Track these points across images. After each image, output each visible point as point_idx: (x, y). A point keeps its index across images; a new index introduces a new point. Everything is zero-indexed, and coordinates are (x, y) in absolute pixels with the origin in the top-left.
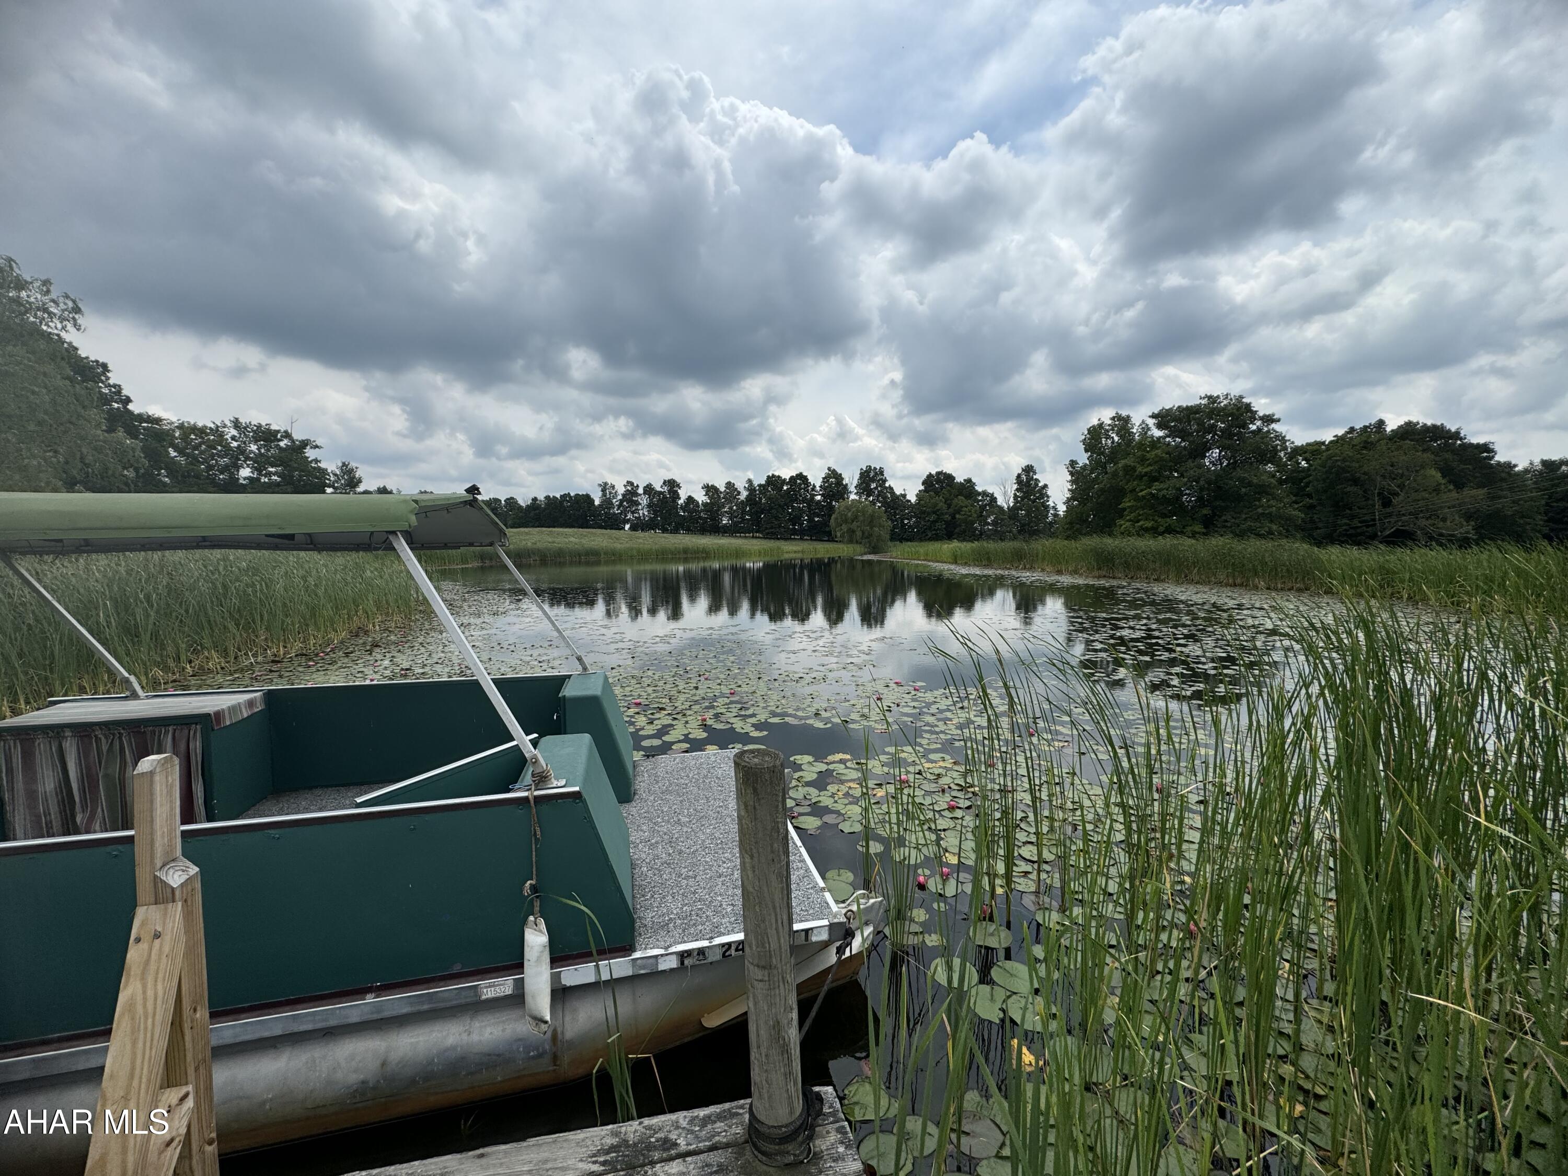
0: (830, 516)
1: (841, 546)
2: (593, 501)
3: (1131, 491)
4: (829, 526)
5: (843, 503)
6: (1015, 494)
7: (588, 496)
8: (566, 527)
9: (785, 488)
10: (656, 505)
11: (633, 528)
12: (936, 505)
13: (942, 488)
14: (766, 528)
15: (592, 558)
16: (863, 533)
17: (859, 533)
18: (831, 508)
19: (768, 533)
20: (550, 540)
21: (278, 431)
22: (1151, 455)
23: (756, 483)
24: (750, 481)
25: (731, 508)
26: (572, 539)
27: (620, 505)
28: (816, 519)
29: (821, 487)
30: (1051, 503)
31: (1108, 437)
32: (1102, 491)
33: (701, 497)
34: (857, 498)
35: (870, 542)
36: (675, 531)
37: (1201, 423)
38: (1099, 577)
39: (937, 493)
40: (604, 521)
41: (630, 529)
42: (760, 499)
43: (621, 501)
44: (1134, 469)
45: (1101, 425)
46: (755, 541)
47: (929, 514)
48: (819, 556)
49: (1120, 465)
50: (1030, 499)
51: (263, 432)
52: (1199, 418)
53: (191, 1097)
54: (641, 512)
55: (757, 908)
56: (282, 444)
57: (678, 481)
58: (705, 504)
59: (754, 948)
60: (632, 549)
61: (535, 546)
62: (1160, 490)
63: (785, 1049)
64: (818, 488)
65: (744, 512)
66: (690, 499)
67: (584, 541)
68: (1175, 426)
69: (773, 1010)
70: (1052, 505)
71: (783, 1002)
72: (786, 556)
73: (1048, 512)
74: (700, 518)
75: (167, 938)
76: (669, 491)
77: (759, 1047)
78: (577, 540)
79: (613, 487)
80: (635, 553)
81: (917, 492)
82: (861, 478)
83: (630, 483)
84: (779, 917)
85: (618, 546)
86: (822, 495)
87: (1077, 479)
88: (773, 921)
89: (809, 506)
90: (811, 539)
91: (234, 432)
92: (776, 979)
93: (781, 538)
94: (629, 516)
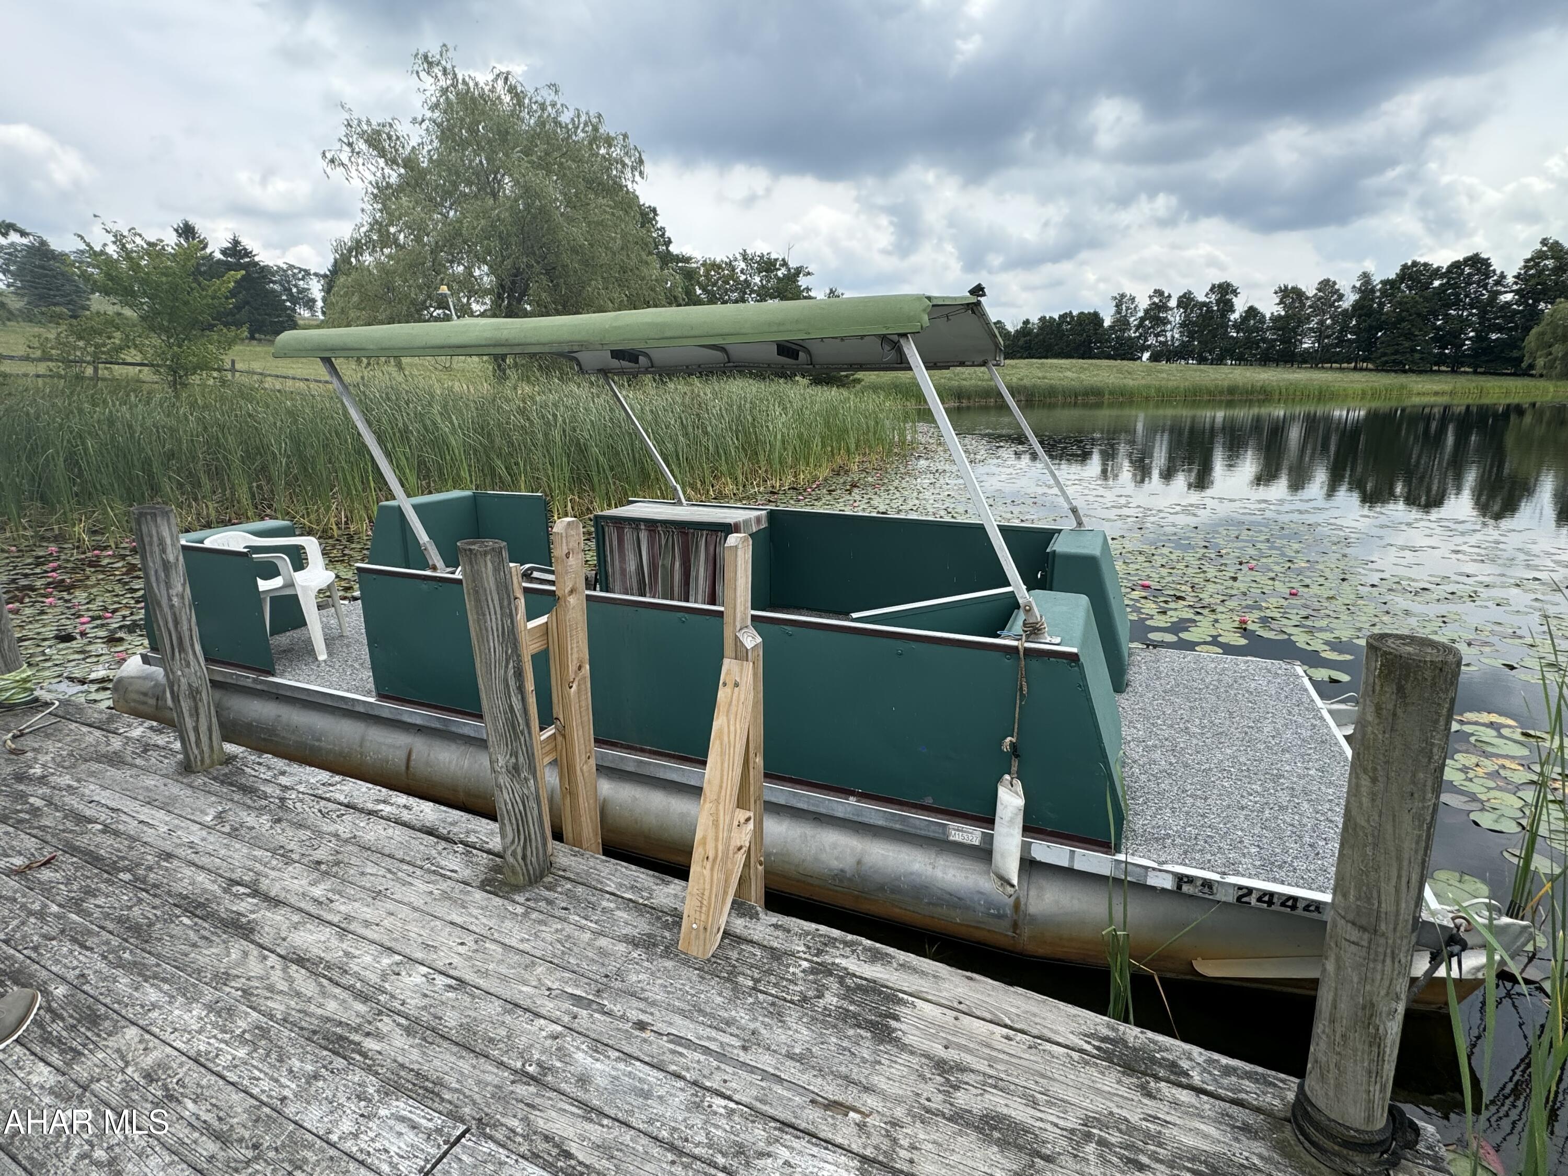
0: (1527, 330)
1: (1541, 383)
2: (1103, 321)
4: (1521, 349)
7: (1096, 315)
8: (1063, 358)
9: (1437, 283)
10: (1194, 324)
11: (1155, 358)
14: (1385, 354)
15: (1092, 399)
18: (1533, 316)
19: (1386, 362)
20: (1040, 375)
21: (776, 260)
23: (1377, 280)
24: (1366, 277)
25: (1322, 322)
26: (1069, 374)
27: (1141, 325)
28: (1494, 336)
29: (1518, 277)
33: (1270, 307)
36: (1219, 361)
40: (1114, 348)
41: (1150, 359)
42: (1382, 305)
43: (1142, 320)
46: (1357, 376)
48: (1486, 401)
51: (765, 263)
53: (752, 821)
54: (1169, 334)
55: (1369, 851)
56: (780, 274)
57: (1235, 284)
58: (1276, 319)
59: (1352, 898)
60: (1148, 387)
61: (1022, 383)
63: (1376, 1041)
64: (1510, 280)
65: (1345, 329)
66: (1252, 312)
67: (1083, 376)
69: (1368, 988)
71: (1386, 983)
72: (1416, 400)
74: (1264, 340)
75: (743, 687)
76: (1218, 302)
77: (1332, 1021)
78: (1075, 375)
79: (1133, 299)
80: (1153, 392)
83: (1158, 292)
84: (1404, 874)
85: (1130, 383)
86: (1518, 292)
88: (1394, 874)
89: (1482, 315)
90: (1475, 372)
91: (742, 265)
92: (1381, 950)
93: (1411, 371)
94: (1151, 340)
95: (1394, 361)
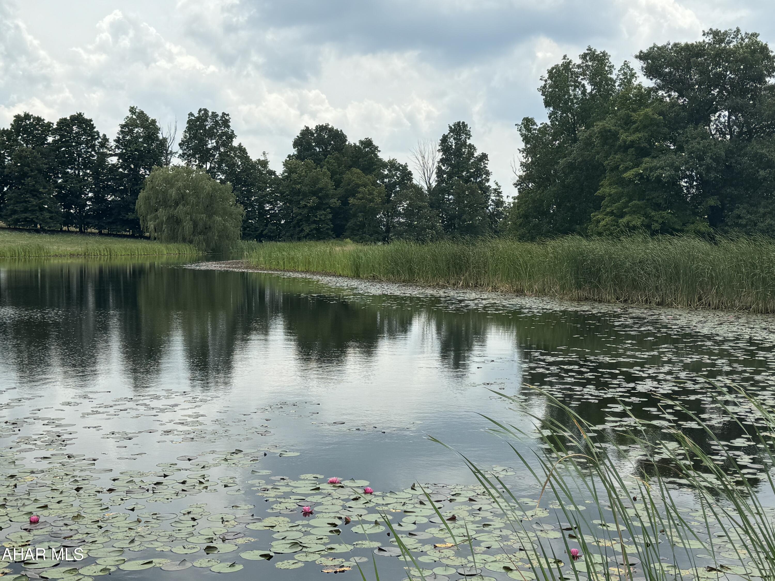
0: (135, 194)
1: (155, 246)
3: (612, 170)
4: (133, 211)
5: (157, 172)
6: (439, 168)
9: (50, 139)
12: (315, 181)
13: (325, 153)
14: (14, 212)
16: (195, 225)
17: (187, 226)
18: (137, 180)
22: (637, 116)
28: (110, 198)
29: (117, 141)
30: (491, 184)
31: (577, 85)
32: (571, 167)
34: (183, 163)
35: (207, 241)
37: (703, 72)
38: (579, 300)
39: (318, 161)
44: (615, 135)
45: (567, 66)
47: (305, 195)
49: (596, 129)
50: (461, 177)
52: (702, 64)
62: (652, 169)
64: (112, 144)
68: (670, 72)
70: (494, 186)
73: (488, 197)
81: (285, 158)
82: (189, 129)
86: (120, 156)
87: (534, 147)
89: (96, 175)
90: (100, 234)
93: (45, 231)
95: (25, 219)
